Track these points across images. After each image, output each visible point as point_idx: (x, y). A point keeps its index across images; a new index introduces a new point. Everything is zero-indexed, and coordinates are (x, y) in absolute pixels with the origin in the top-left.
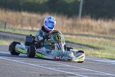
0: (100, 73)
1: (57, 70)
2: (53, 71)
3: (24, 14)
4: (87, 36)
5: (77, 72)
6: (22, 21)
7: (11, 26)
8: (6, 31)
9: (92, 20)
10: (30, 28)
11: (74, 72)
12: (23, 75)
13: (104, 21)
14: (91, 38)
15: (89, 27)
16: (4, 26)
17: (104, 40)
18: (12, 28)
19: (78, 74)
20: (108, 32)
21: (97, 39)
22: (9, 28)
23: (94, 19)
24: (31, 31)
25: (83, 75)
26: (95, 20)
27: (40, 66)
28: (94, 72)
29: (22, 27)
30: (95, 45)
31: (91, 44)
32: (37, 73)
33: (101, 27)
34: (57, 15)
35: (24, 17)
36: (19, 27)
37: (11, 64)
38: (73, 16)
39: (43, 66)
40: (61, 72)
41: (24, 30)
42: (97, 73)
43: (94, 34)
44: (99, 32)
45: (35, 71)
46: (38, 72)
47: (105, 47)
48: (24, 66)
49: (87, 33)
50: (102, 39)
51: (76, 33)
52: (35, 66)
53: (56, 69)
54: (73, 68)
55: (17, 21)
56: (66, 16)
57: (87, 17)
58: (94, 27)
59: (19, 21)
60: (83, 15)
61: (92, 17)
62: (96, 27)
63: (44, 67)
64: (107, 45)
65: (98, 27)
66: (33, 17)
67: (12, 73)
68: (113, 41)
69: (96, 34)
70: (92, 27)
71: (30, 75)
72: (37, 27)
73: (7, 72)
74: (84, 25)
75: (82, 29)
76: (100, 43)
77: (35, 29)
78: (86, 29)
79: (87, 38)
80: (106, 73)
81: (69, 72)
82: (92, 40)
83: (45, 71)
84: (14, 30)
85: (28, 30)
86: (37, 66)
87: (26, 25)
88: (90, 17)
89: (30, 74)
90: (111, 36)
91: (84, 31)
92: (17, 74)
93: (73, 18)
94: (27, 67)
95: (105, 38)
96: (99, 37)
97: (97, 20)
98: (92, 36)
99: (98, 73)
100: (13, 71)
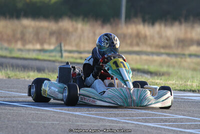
0: (165, 116)
1: (91, 116)
2: (84, 117)
3: (26, 22)
4: (138, 53)
5: (126, 117)
6: (23, 35)
7: (6, 45)
9: (144, 25)
10: (38, 47)
11: (121, 117)
12: (32, 127)
13: (166, 25)
14: (144, 57)
15: (140, 38)
17: (168, 59)
18: (6, 49)
19: (128, 120)
20: (173, 44)
21: (155, 57)
22: (1, 49)
23: (149, 23)
24: (40, 51)
25: (135, 121)
26: (150, 25)
27: (61, 111)
28: (156, 114)
29: (24, 45)
30: (152, 68)
31: (146, 67)
32: (57, 123)
33: (161, 37)
34: (83, 20)
35: (25, 27)
36: (19, 45)
37: (10, 110)
38: (112, 20)
39: (65, 110)
40: (98, 118)
41: (29, 50)
42: (160, 116)
43: (149, 49)
44: (157, 46)
45: (53, 120)
46: (57, 121)
47: (171, 70)
48: (33, 112)
49: (136, 49)
50: (164, 57)
52: (51, 111)
53: (89, 114)
55: (14, 36)
56: (99, 22)
57: (135, 20)
58: (149, 38)
59: (19, 36)
60: (129, 18)
61: (144, 21)
62: (152, 37)
63: (68, 112)
64: (174, 67)
65: (156, 36)
66: (42, 27)
67: (13, 125)
68: (183, 60)
69: (154, 50)
70: (145, 37)
71: (45, 127)
72: (50, 44)
73: (4, 124)
74: (131, 36)
75: (129, 41)
76: (161, 65)
77: (46, 47)
78: (135, 42)
79: (138, 57)
80: (176, 114)
81: (112, 117)
82: (146, 60)
83: (70, 119)
84: (11, 51)
85: (34, 50)
86: (55, 112)
87: (30, 42)
88: (140, 20)
89: (43, 124)
90: (179, 51)
91: (131, 45)
92: (22, 127)
93: (111, 24)
94: (37, 114)
95: (168, 55)
96: (159, 54)
97: (153, 24)
98: (147, 53)
99: (162, 115)
100: (15, 122)
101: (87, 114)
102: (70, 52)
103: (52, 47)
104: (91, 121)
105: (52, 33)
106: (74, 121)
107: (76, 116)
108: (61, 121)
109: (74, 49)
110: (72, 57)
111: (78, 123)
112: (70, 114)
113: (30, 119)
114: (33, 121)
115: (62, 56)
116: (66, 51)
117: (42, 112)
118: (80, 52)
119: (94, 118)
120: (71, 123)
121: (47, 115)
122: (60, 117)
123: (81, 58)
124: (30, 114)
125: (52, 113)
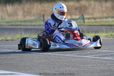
101: (112, 58)
102: (89, 19)
103: (77, 17)
105: (76, 9)
106: (105, 63)
107: (105, 60)
108: (98, 64)
109: (91, 17)
110: (91, 22)
111: (108, 65)
112: (101, 59)
113: (78, 64)
114: (80, 65)
115: (84, 22)
116: (86, 18)
117: (84, 59)
118: (95, 19)
120: (104, 65)
121: (87, 61)
122: (96, 62)
123: (96, 22)
124: (78, 61)
125: (90, 59)
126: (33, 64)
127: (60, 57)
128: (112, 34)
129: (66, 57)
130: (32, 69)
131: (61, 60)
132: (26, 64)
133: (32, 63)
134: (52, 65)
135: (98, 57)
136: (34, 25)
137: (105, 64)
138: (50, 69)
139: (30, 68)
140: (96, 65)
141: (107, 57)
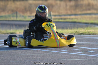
1: (81, 54)
2: (78, 55)
4: (90, 14)
7: (22, 14)
8: (18, 19)
11: (97, 54)
14: (94, 16)
16: (15, 15)
18: (23, 16)
22: (20, 16)
27: (64, 52)
29: (31, 14)
31: (96, 22)
37: (38, 53)
39: (66, 52)
40: (85, 56)
43: (95, 12)
48: (50, 54)
49: (89, 12)
51: (80, 13)
52: (59, 53)
54: (94, 50)
75: (84, 8)
81: (92, 54)
82: (95, 18)
84: (25, 17)
86: (62, 53)
91: (86, 10)
94: (53, 55)
98: (95, 14)
100: (43, 61)
101: (79, 53)
102: (55, 16)
104: (82, 57)
107: (73, 55)
108: (67, 59)
109: (57, 14)
111: (76, 59)
112: (69, 54)
113: (50, 59)
114: (52, 59)
117: (55, 54)
119: (83, 56)
121: (58, 55)
122: (65, 56)
123: (62, 19)
124: (49, 55)
125: (60, 54)
126: (11, 58)
127: (34, 52)
128: (77, 31)
129: (39, 52)
130: (11, 62)
131: (35, 55)
132: (5, 58)
133: (10, 56)
134: (28, 59)
135: (67, 52)
136: (9, 21)
137: (73, 59)
138: (27, 62)
139: (9, 61)
140: (65, 60)
141: (74, 52)
